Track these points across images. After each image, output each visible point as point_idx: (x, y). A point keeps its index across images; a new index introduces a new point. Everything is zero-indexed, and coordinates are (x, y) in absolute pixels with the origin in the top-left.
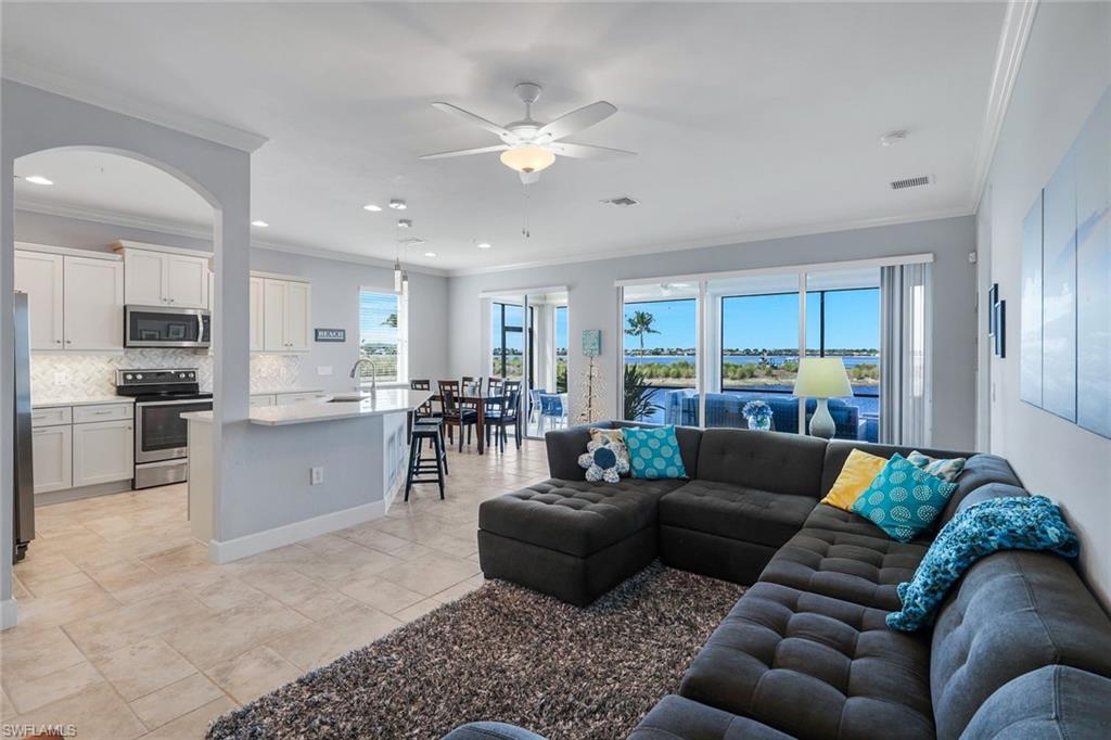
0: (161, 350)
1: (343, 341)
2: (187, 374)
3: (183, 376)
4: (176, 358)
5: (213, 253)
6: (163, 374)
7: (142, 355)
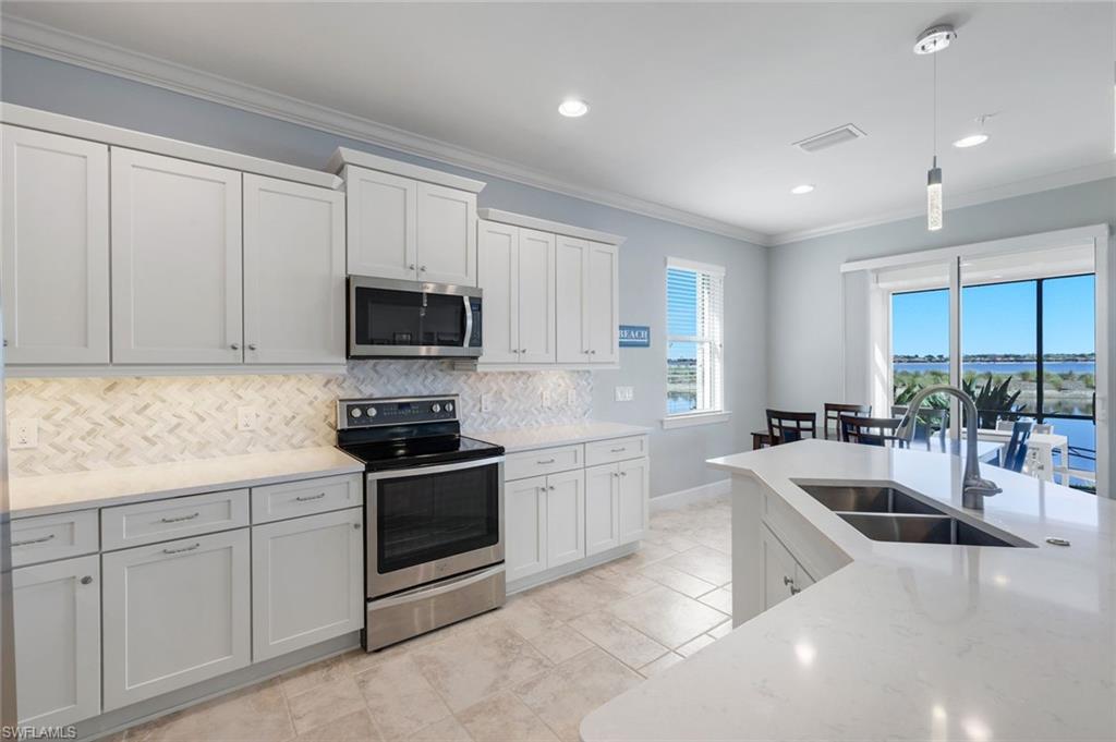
0: (403, 362)
1: (647, 345)
2: (443, 404)
3: (437, 408)
4: (426, 377)
5: (484, 184)
6: (407, 405)
7: (376, 371)
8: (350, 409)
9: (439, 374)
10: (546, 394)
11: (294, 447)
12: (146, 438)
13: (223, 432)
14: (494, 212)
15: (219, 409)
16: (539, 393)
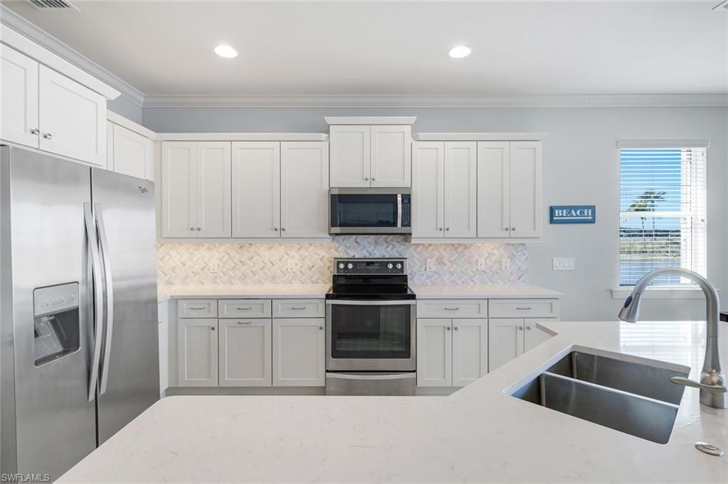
0: (373, 237)
1: (593, 221)
2: (395, 264)
3: (390, 266)
4: (387, 247)
5: (415, 117)
6: (373, 263)
7: (357, 242)
8: (338, 263)
9: (397, 245)
10: (481, 261)
11: (313, 282)
12: (252, 272)
13: (282, 271)
14: (422, 135)
15: (280, 260)
16: (475, 259)
